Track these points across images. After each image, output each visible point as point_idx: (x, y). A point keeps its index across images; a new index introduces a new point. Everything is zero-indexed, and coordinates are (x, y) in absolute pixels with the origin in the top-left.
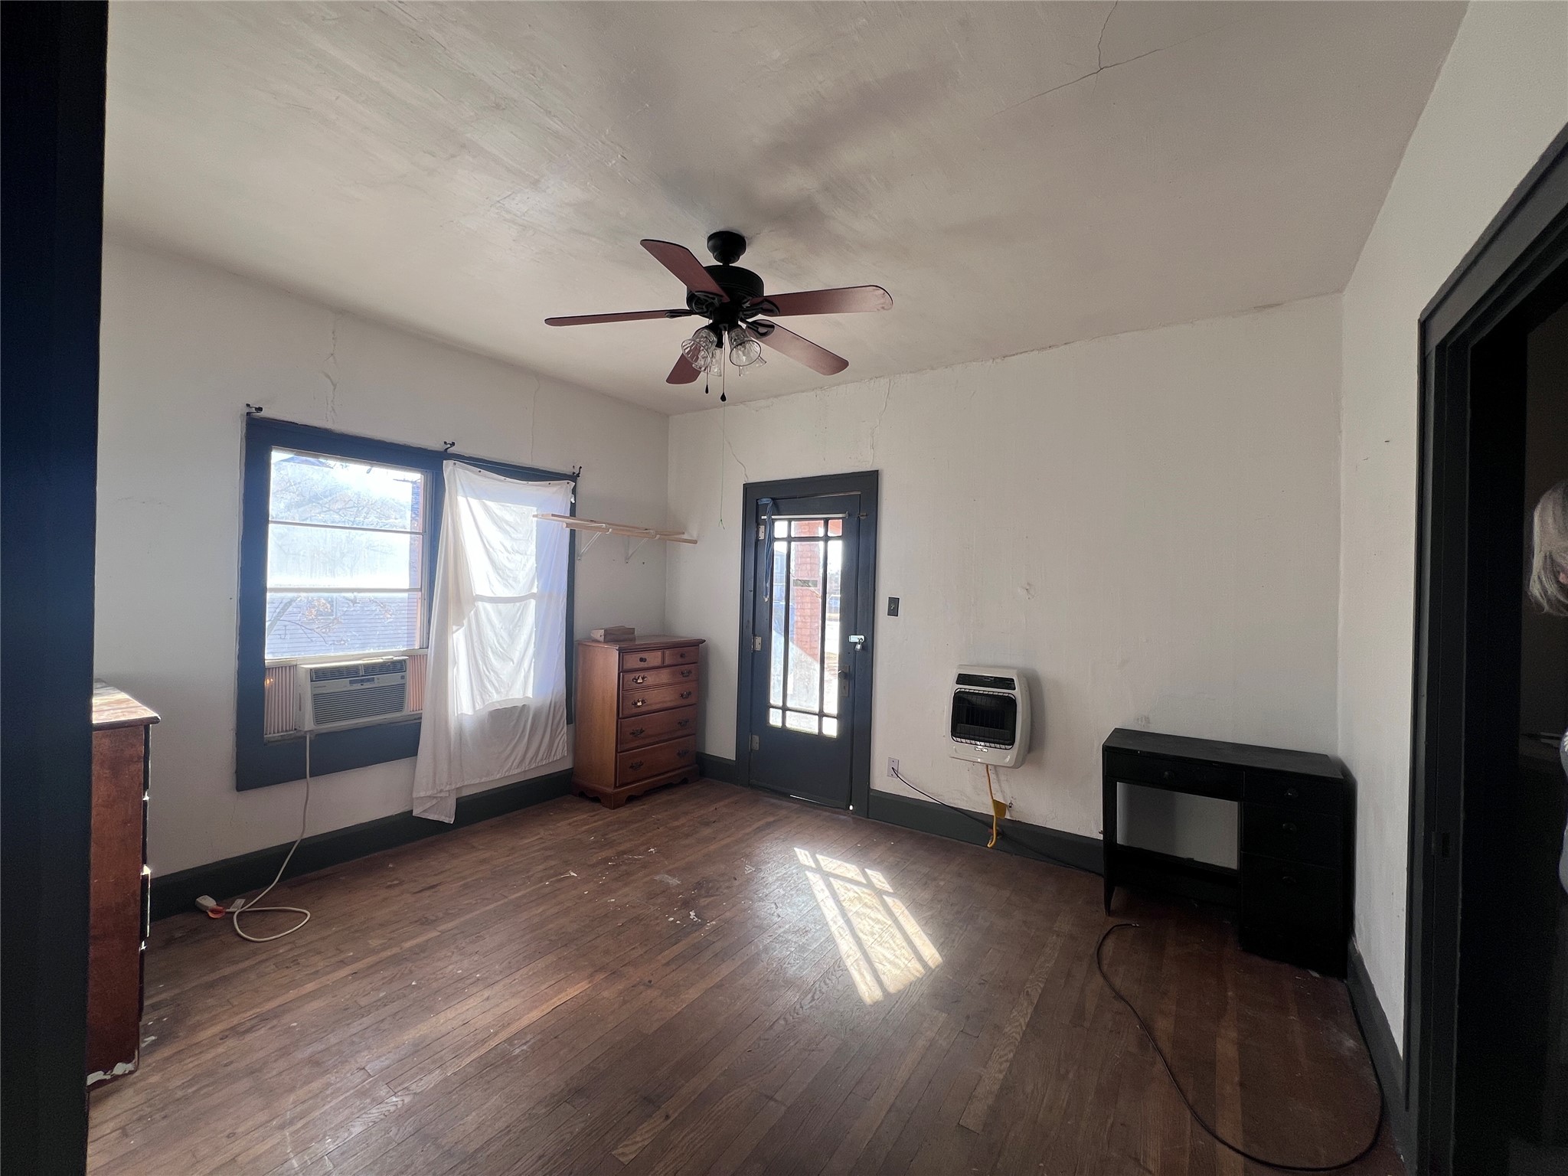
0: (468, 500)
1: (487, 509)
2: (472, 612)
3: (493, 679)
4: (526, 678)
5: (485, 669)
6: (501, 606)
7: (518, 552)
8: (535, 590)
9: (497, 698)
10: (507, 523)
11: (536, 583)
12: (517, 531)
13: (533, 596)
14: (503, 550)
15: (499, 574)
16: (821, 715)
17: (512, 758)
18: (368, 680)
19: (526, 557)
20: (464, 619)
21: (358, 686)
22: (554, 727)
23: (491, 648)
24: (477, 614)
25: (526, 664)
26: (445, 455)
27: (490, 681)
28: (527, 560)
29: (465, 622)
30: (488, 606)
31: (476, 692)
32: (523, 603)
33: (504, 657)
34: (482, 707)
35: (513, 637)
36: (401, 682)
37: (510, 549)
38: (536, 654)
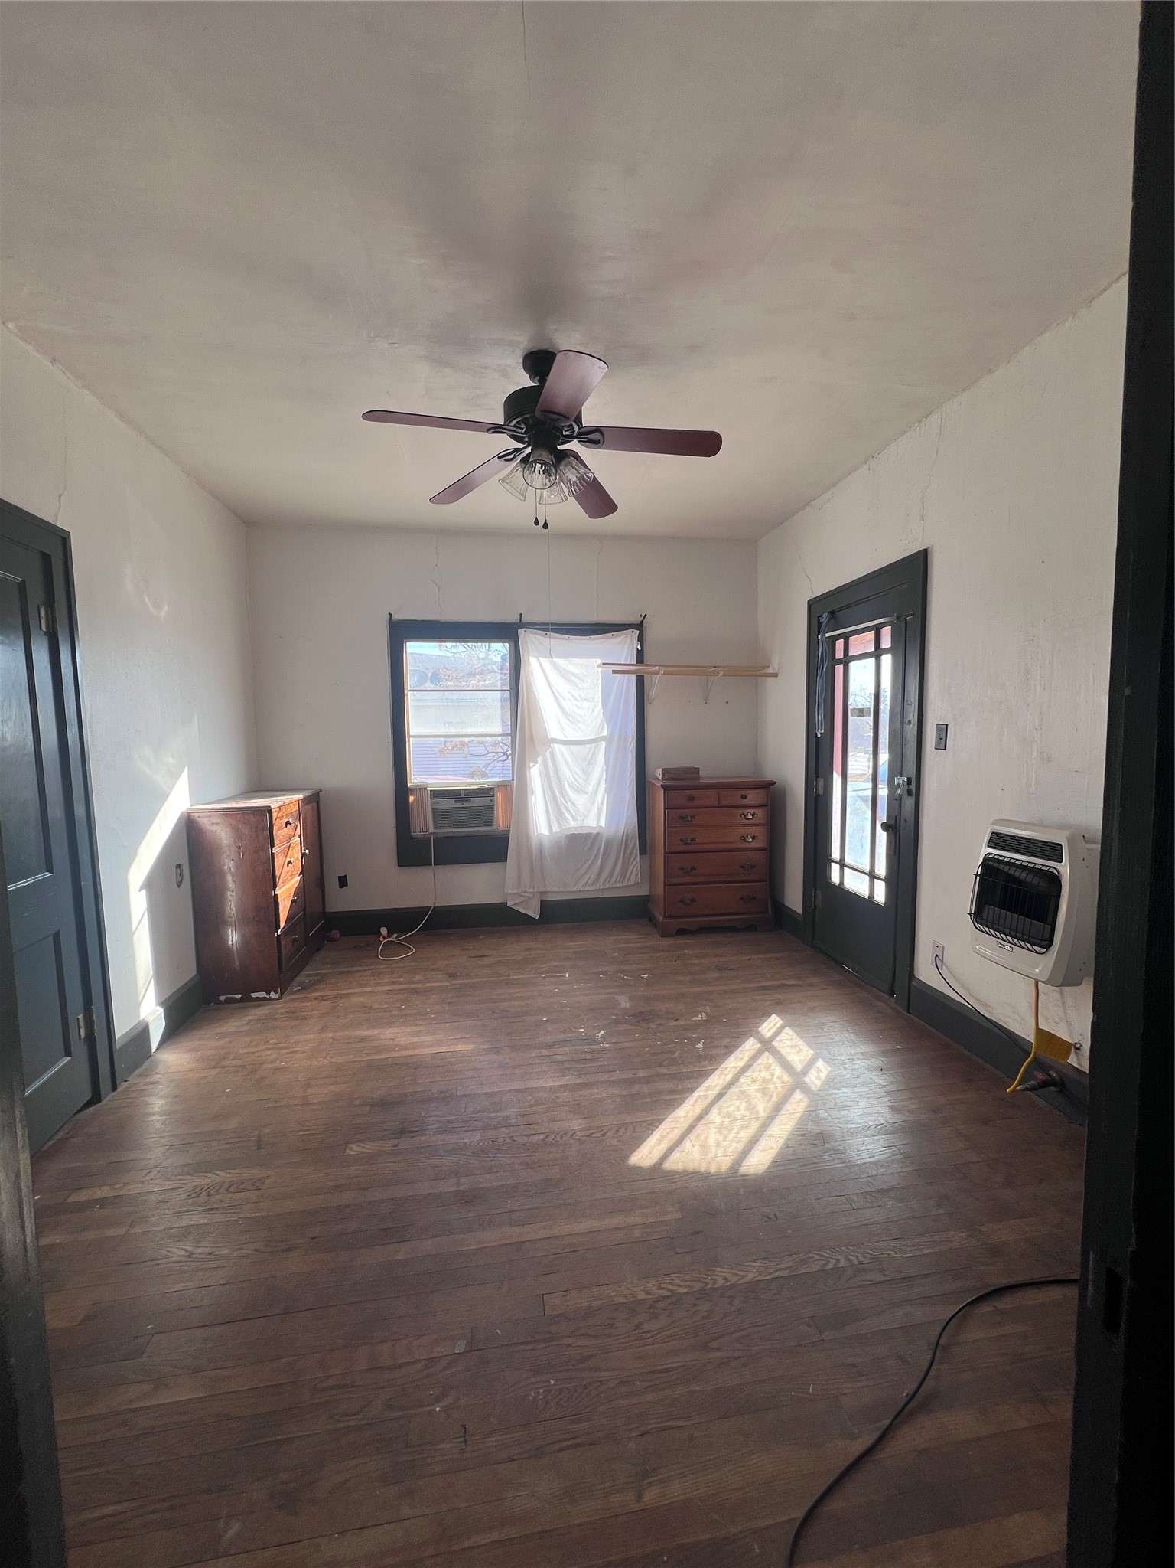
0: (538, 660)
1: (555, 666)
2: (548, 752)
3: (571, 809)
4: (600, 810)
5: (562, 799)
6: (573, 747)
7: (585, 700)
8: (605, 733)
9: (573, 824)
10: (574, 675)
11: (606, 727)
12: (583, 681)
13: (603, 738)
14: (572, 699)
15: (569, 720)
16: (872, 876)
17: (587, 877)
18: (467, 801)
19: (593, 703)
20: (538, 757)
21: (459, 805)
22: (627, 855)
23: (568, 782)
24: (552, 754)
25: (599, 799)
26: (521, 624)
27: (568, 810)
28: (595, 706)
29: (540, 760)
30: (561, 746)
31: (552, 817)
32: (594, 745)
33: (579, 790)
34: (558, 830)
35: (587, 774)
36: (491, 804)
37: (578, 698)
38: (608, 790)
